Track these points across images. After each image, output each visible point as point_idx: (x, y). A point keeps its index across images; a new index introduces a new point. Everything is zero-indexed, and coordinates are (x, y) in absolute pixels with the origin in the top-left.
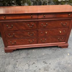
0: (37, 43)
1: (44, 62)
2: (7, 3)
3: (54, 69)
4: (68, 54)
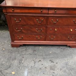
0: (45, 40)
1: (50, 61)
3: (61, 69)
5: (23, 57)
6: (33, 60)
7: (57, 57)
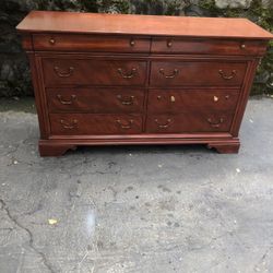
0: (143, 132)
2: (51, 3)
3: (191, 207)
4: (238, 170)
5: (79, 182)
6: (110, 187)
7: (180, 177)
